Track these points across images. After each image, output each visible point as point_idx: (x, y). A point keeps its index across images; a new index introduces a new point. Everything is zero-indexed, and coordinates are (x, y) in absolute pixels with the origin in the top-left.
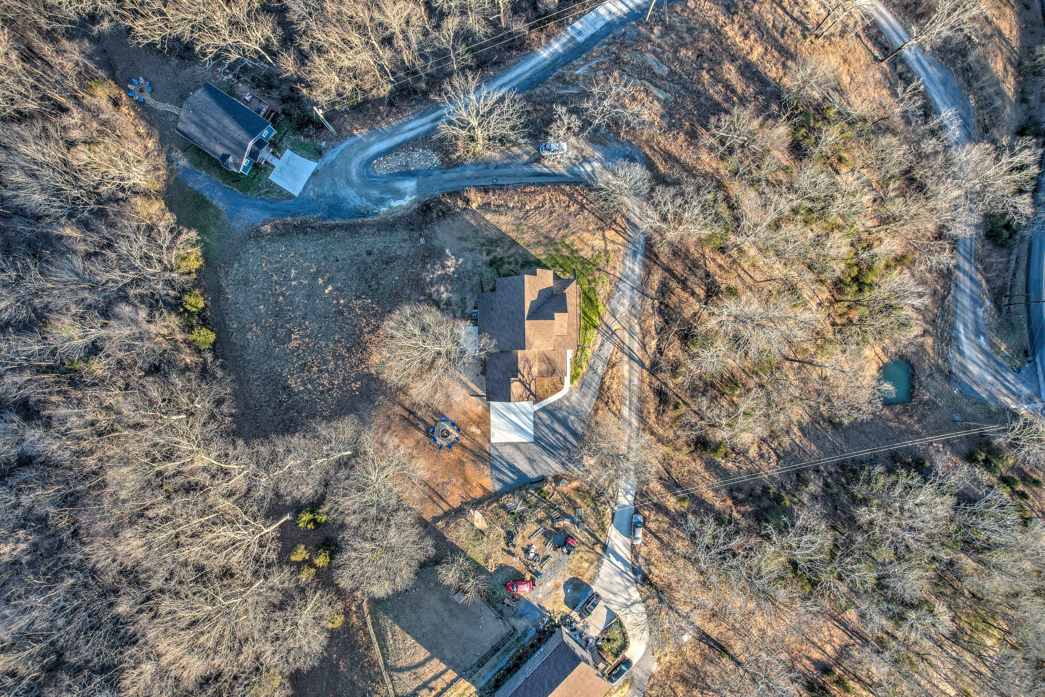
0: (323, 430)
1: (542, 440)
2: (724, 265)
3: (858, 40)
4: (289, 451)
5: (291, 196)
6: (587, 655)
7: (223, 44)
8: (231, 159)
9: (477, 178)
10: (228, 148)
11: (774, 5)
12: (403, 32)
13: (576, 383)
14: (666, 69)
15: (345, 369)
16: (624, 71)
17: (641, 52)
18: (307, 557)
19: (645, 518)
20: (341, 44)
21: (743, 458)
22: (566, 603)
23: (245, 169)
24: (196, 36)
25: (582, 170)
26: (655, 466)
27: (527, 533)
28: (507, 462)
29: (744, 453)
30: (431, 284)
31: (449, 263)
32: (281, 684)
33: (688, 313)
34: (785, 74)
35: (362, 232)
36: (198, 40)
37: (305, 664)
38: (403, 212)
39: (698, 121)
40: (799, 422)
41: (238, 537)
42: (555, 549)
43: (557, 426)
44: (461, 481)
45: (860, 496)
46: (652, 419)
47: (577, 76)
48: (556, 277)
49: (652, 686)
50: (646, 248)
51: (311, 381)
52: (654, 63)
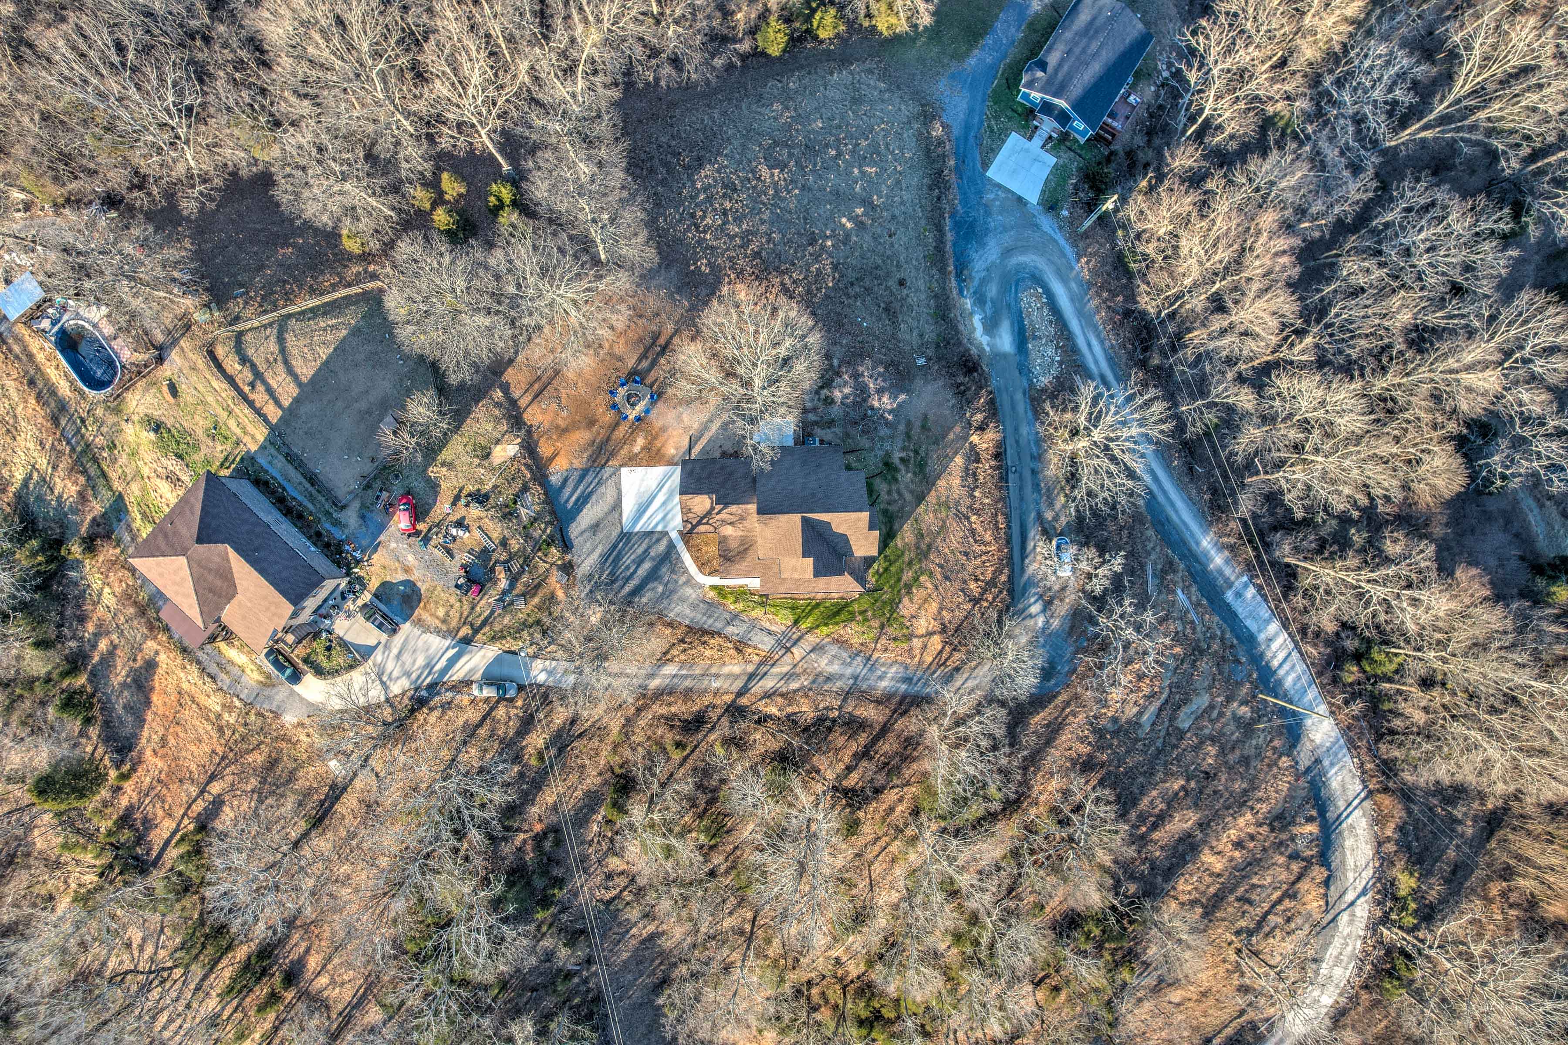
0: (632, 215)
1: (626, 544)
2: (893, 816)
3: (1236, 1014)
4: (600, 164)
5: (986, 166)
6: (305, 616)
7: (1211, 59)
8: (1040, 74)
9: (1017, 442)
10: (1057, 70)
11: (1285, 887)
12: (1231, 326)
13: (712, 594)
14: (1186, 725)
15: (728, 249)
16: (1182, 661)
17: (1211, 687)
18: (447, 197)
19: (511, 700)
20: (1213, 235)
21: (605, 848)
22: (384, 584)
23: (1026, 96)
24: (1222, 19)
25: (1032, 600)
26: (591, 714)
27: (488, 524)
28: (591, 492)
29: (612, 851)
30: (856, 376)
31: (885, 399)
32: (256, 160)
33: (820, 761)
34: (1182, 904)
35: (934, 272)
36: (1215, 23)
37: (282, 193)
38: (965, 332)
39: (1109, 773)
40: (663, 933)
41: (471, 91)
42: (463, 567)
43: (647, 566)
44: (562, 423)
45: (553, 1026)
46: (659, 709)
47: (1174, 592)
48: (869, 561)
49: (262, 715)
50: (916, 697)
51: (710, 199)
52: (1194, 707)
